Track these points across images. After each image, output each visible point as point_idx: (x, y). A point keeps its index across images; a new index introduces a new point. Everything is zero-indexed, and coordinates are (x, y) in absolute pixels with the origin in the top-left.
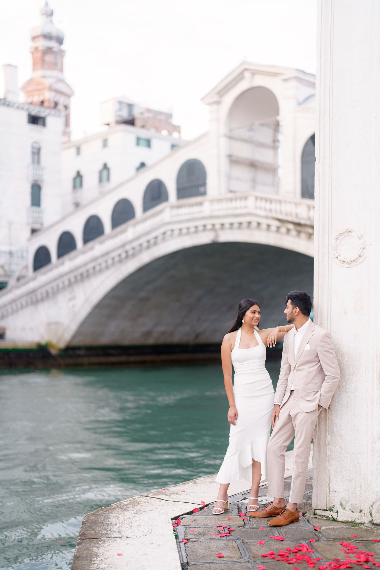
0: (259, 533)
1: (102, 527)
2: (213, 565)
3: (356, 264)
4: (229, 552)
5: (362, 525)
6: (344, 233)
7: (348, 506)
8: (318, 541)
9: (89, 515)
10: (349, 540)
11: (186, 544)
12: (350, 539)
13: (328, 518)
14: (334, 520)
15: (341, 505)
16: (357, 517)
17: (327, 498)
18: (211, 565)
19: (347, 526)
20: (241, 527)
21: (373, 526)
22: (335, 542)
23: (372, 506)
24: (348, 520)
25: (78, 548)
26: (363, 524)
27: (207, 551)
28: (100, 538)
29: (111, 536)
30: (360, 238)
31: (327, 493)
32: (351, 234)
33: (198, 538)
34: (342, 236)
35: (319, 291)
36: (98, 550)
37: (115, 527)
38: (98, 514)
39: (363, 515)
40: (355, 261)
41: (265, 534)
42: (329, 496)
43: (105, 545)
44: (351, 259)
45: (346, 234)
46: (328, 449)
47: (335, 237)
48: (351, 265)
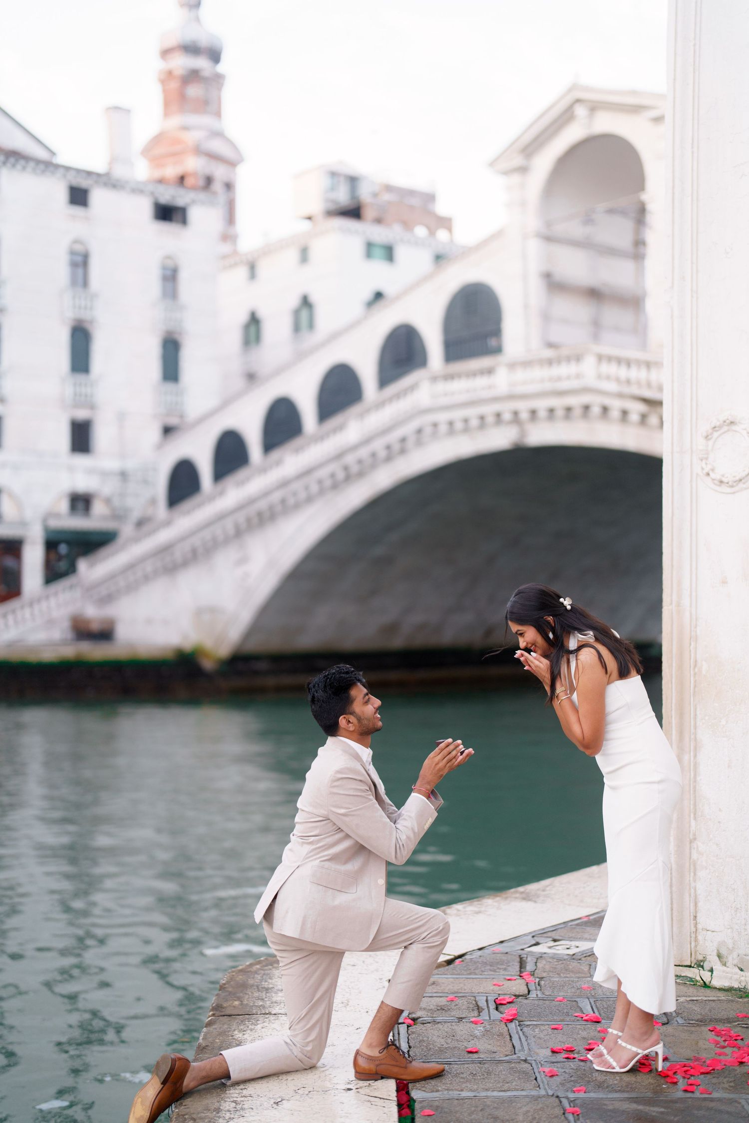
0: (554, 1008)
1: (256, 994)
2: (456, 1066)
3: (744, 486)
4: (491, 1042)
6: (720, 427)
7: (733, 958)
8: (667, 1023)
9: (233, 972)
10: (729, 1022)
11: (410, 1028)
12: (731, 1021)
13: (693, 981)
14: (705, 985)
15: (719, 956)
17: (691, 944)
18: (453, 1066)
19: (729, 996)
20: (521, 997)
22: (701, 1026)
24: (733, 985)
25: (205, 1032)
27: (449, 1041)
28: (250, 1015)
29: (270, 1011)
31: (692, 932)
32: (734, 427)
33: (434, 1016)
34: (717, 431)
35: (672, 539)
36: (244, 1036)
37: (280, 994)
38: (251, 971)
40: (743, 481)
41: (565, 1011)
42: (696, 937)
43: (256, 1027)
44: (734, 477)
45: (725, 428)
46: (694, 848)
47: (705, 434)
48: (733, 490)
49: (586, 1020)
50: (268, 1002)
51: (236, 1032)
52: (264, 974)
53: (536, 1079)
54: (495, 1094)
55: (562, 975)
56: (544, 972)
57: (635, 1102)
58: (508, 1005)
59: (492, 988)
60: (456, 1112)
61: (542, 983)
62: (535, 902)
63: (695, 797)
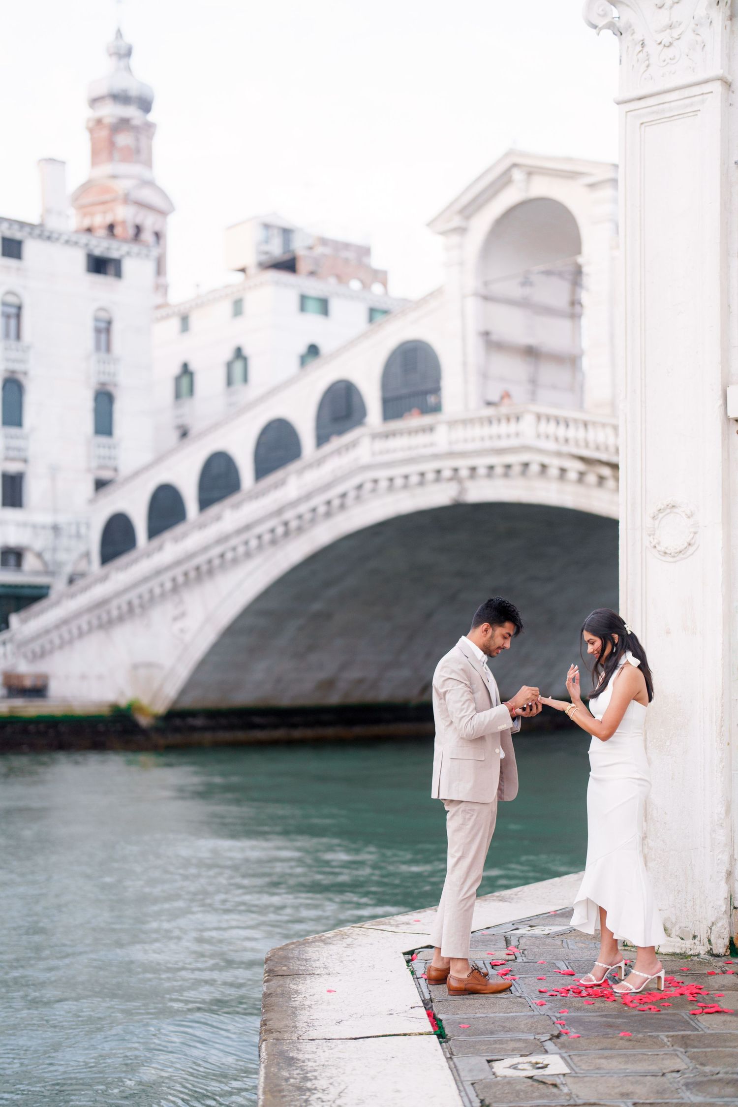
0: (537, 967)
1: (298, 963)
3: (683, 556)
5: (696, 957)
6: (664, 509)
7: (676, 930)
16: (688, 946)
19: (673, 958)
21: (713, 958)
23: (711, 929)
24: (675, 951)
25: (267, 985)
26: (698, 955)
28: (298, 975)
29: (313, 972)
30: (689, 517)
32: (675, 510)
34: (661, 513)
35: (627, 599)
36: (298, 987)
37: (317, 962)
38: (289, 949)
39: (698, 943)
40: (682, 552)
41: (546, 969)
43: (306, 982)
44: (676, 549)
45: (668, 511)
46: (645, 845)
47: (652, 515)
48: (675, 559)
49: (562, 974)
50: (310, 967)
51: (291, 985)
52: (300, 951)
53: (530, 1006)
54: (501, 1015)
55: (541, 947)
56: (526, 946)
57: (605, 1017)
58: (501, 966)
59: (486, 956)
60: (474, 1025)
61: (526, 952)
62: (510, 902)
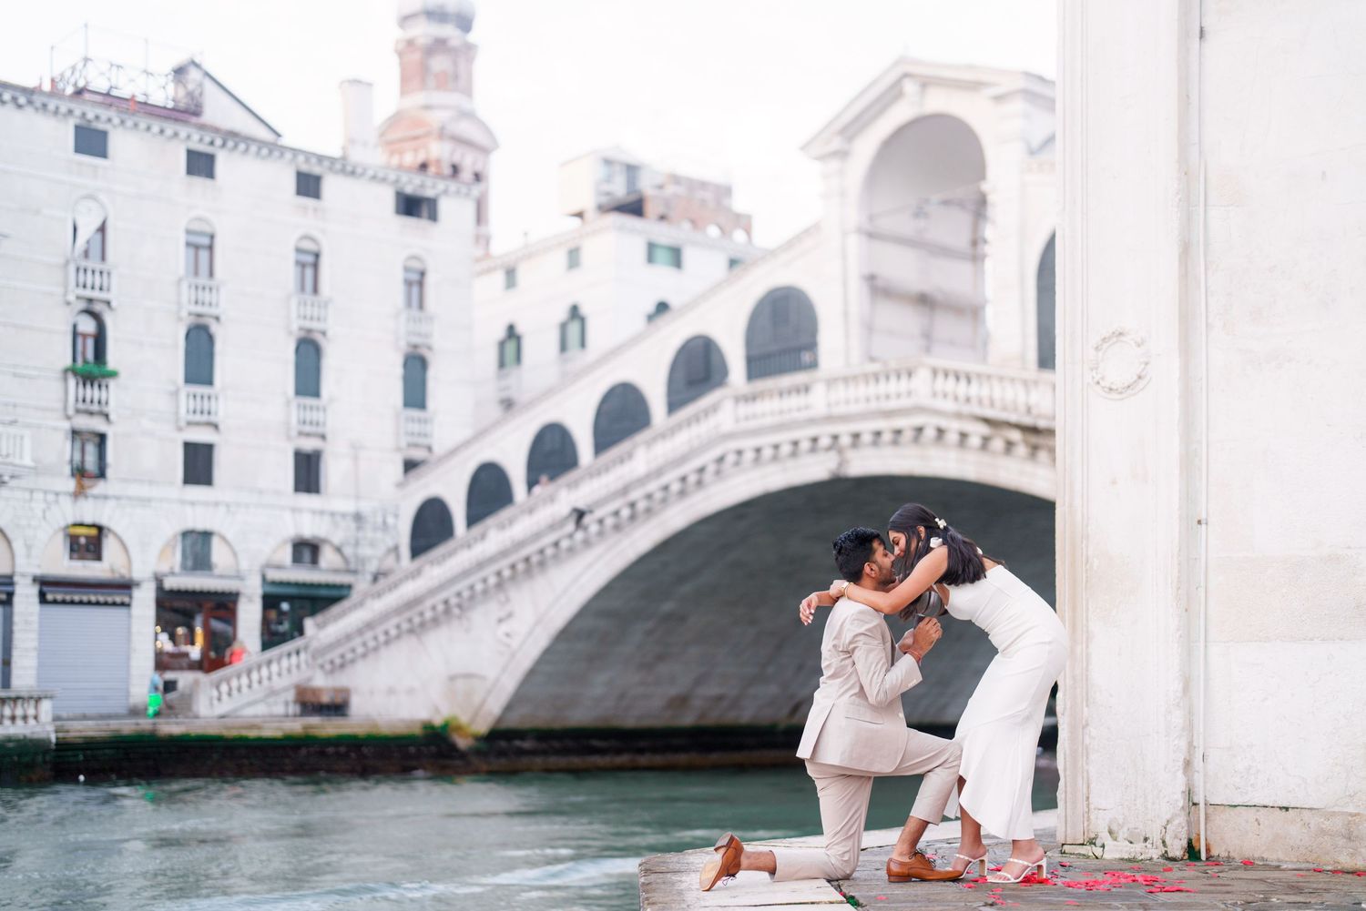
3: (1133, 392)
5: (1148, 861)
6: (1110, 338)
7: (1123, 832)
13: (1085, 855)
14: (1098, 858)
15: (1111, 832)
16: (1138, 849)
17: (1083, 823)
19: (1120, 862)
21: (1167, 862)
22: (1096, 871)
23: (1165, 828)
24: (1123, 856)
26: (1151, 859)
30: (1139, 346)
31: (1085, 812)
32: (1122, 338)
34: (1107, 341)
35: (1065, 446)
39: (1150, 846)
40: (1131, 387)
42: (1089, 817)
43: (690, 875)
44: (1122, 384)
45: (1115, 339)
47: (1095, 346)
48: (1124, 396)
51: (673, 877)
52: (679, 858)
63: (1087, 685)
